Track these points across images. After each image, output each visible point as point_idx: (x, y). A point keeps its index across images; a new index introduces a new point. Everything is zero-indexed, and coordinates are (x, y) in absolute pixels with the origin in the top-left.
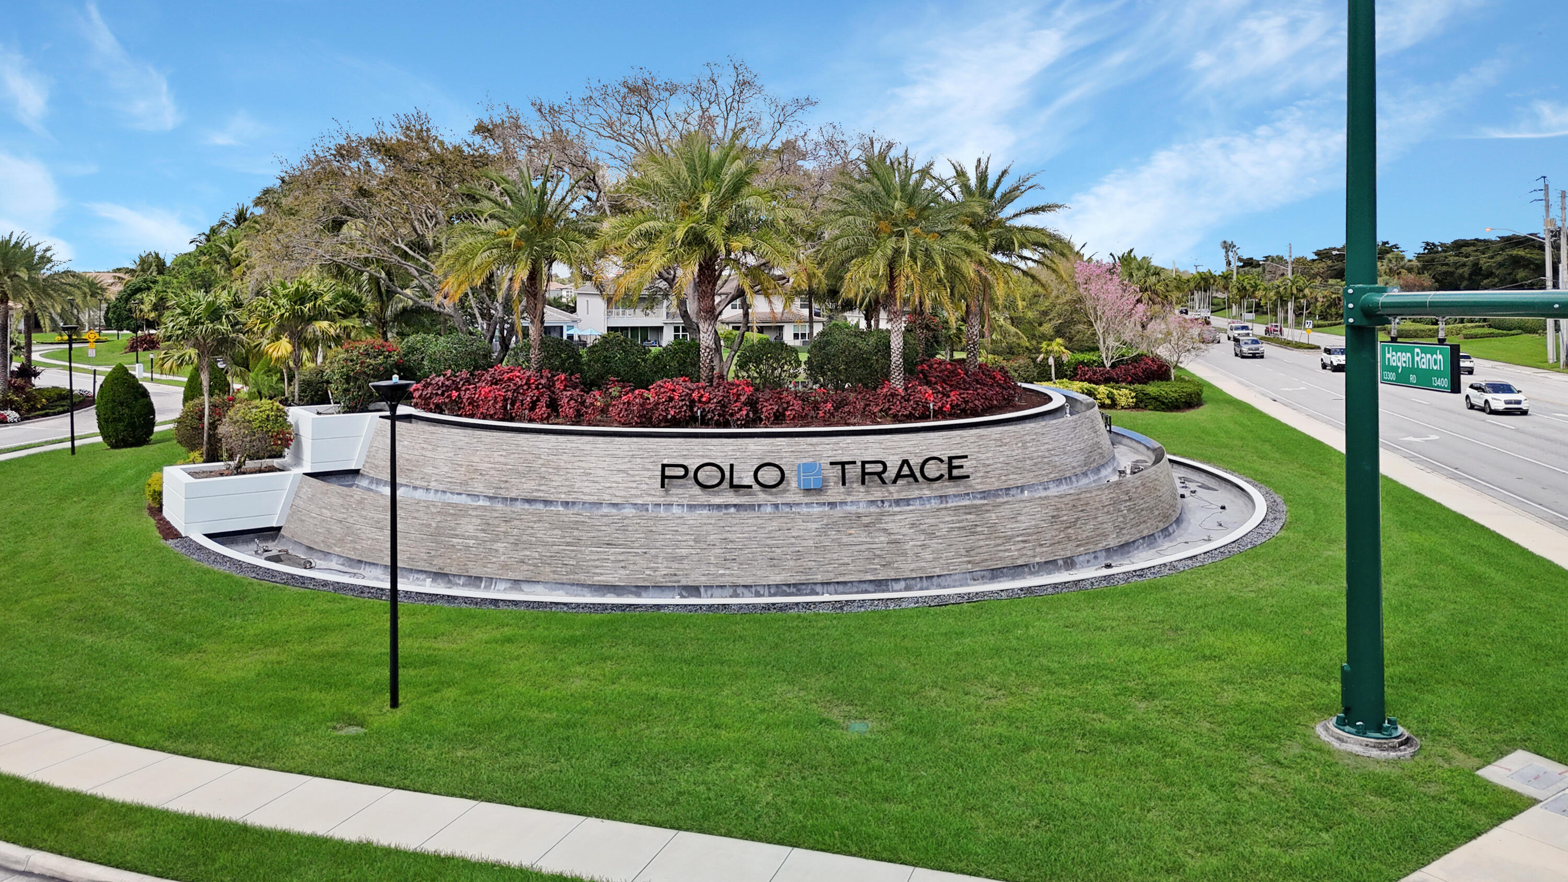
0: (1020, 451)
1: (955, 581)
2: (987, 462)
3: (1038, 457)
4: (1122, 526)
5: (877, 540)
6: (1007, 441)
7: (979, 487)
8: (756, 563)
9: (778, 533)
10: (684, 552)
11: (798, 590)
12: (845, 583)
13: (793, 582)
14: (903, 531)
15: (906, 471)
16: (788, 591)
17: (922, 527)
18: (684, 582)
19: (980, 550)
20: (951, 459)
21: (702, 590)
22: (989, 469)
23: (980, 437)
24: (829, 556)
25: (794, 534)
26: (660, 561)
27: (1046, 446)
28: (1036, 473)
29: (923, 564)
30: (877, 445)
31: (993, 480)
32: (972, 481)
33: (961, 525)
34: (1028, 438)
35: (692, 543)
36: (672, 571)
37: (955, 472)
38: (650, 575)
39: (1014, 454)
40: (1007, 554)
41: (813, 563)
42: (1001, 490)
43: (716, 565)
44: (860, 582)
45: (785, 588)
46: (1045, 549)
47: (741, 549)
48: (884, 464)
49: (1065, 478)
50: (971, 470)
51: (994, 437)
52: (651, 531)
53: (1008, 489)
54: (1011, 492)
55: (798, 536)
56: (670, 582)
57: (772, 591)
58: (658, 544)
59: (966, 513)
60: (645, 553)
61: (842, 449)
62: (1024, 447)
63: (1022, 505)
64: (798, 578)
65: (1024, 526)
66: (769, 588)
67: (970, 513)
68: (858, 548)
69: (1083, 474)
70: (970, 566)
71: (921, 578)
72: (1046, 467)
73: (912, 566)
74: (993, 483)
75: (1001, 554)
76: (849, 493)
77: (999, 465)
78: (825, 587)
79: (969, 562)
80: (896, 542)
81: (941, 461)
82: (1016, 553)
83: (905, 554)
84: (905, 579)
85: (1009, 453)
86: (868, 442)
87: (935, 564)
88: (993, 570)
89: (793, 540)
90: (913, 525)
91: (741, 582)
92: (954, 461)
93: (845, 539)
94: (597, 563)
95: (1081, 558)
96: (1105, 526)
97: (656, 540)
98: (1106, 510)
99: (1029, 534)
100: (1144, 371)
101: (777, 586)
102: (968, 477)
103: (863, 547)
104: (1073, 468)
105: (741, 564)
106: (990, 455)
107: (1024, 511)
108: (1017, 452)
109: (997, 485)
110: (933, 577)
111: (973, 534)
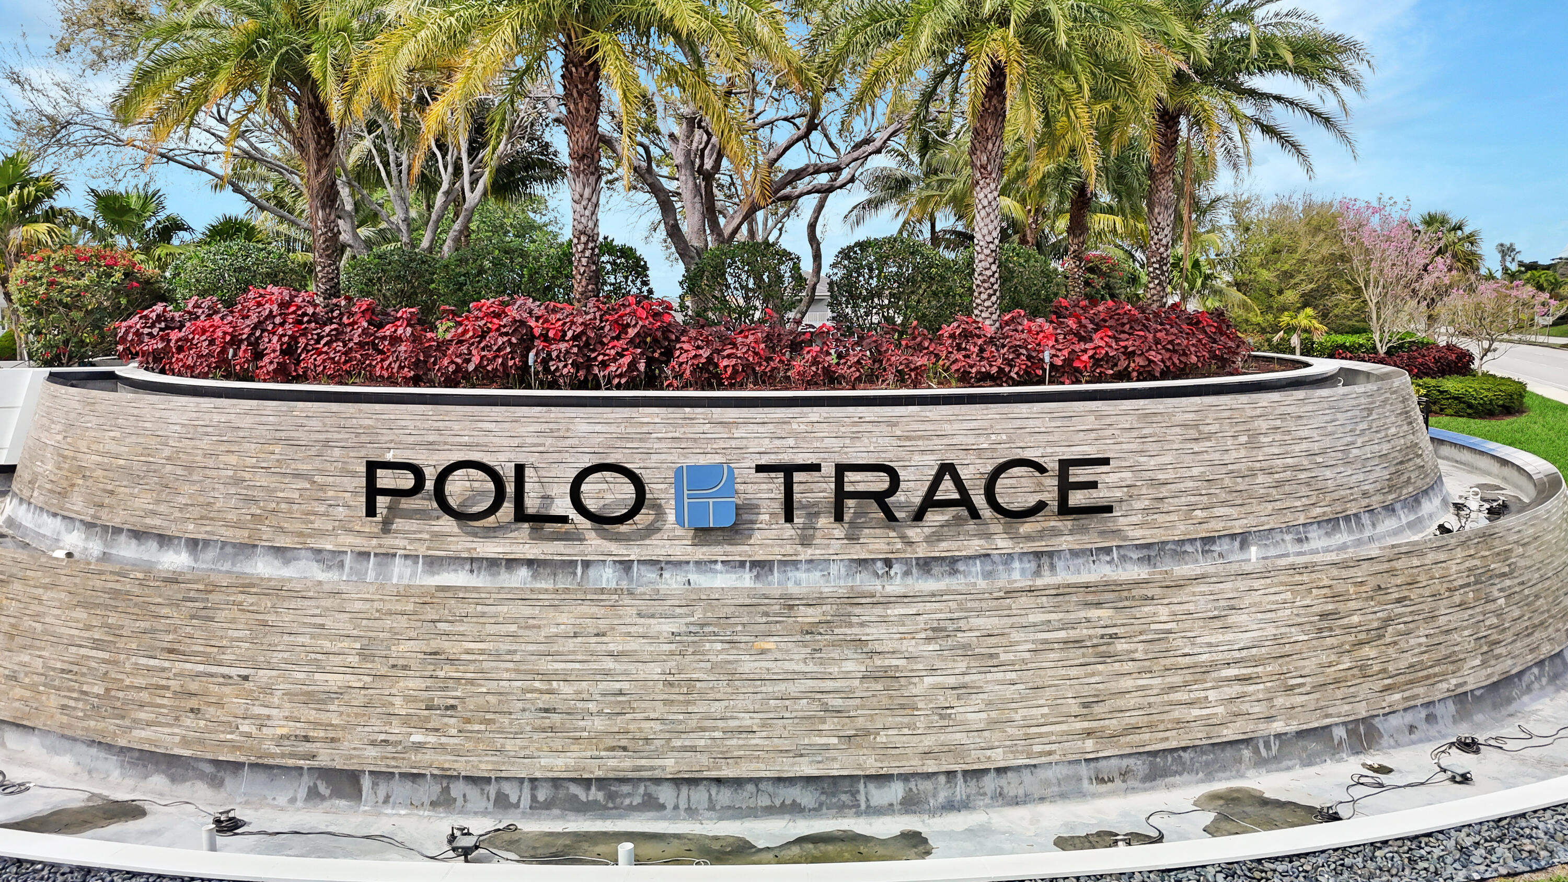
0: (1243, 453)
1: (1047, 783)
2: (1161, 476)
3: (1287, 468)
4: (1495, 637)
5: (834, 669)
6: (1213, 428)
7: (1138, 533)
8: (505, 720)
9: (571, 644)
10: (334, 681)
11: (611, 796)
12: (738, 783)
13: (599, 774)
14: (909, 646)
15: (947, 491)
16: (582, 795)
17: (961, 638)
18: (326, 757)
19: (1121, 703)
20: (1065, 465)
21: (366, 782)
22: (1164, 492)
23: (1146, 417)
24: (700, 707)
25: (612, 647)
26: (276, 701)
27: (1305, 446)
28: (1278, 505)
29: (961, 738)
30: (884, 428)
31: (1174, 517)
32: (1121, 520)
33: (1073, 634)
34: (1263, 425)
35: (354, 660)
36: (299, 729)
37: (1077, 498)
38: (249, 735)
39: (1227, 458)
40: (1196, 712)
41: (657, 726)
42: (1192, 541)
43: (406, 720)
44: (780, 780)
45: (575, 789)
46: (1299, 700)
47: (471, 682)
48: (892, 473)
49: (1347, 518)
50: (1119, 494)
51: (1180, 418)
52: (264, 624)
53: (1208, 541)
54: (1216, 548)
55: (621, 654)
56: (292, 755)
57: (542, 795)
58: (277, 657)
59: (1088, 604)
60: (246, 678)
61: (796, 435)
62: (1253, 442)
63: (1242, 584)
64: (612, 763)
65: (1245, 639)
66: (534, 788)
67: (1098, 605)
68: (781, 687)
69: (1386, 508)
70: (1089, 744)
71: (950, 774)
72: (1304, 491)
73: (928, 742)
74: (1171, 526)
75: (1177, 713)
76: (806, 541)
77: (1190, 484)
78: (684, 790)
79: (1089, 734)
80: (888, 676)
81: (1041, 469)
82: (1220, 710)
83: (908, 707)
84: (905, 778)
85: (1216, 456)
86: (861, 421)
87: (995, 737)
88: (1154, 754)
89: (609, 664)
90: (937, 632)
91: (462, 767)
92: (1072, 470)
93: (748, 665)
94: (144, 696)
95: (1394, 721)
96: (1456, 637)
97: (272, 648)
98: (1457, 599)
99: (1258, 662)
100: (1436, 361)
101: (556, 782)
102: (1108, 509)
103: (794, 688)
104: (1365, 494)
105: (468, 721)
106: (1168, 459)
107: (1247, 601)
108: (1234, 454)
109: (1181, 530)
110: (986, 771)
111: (1104, 658)
